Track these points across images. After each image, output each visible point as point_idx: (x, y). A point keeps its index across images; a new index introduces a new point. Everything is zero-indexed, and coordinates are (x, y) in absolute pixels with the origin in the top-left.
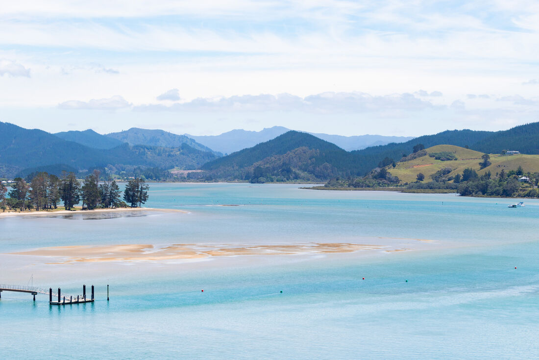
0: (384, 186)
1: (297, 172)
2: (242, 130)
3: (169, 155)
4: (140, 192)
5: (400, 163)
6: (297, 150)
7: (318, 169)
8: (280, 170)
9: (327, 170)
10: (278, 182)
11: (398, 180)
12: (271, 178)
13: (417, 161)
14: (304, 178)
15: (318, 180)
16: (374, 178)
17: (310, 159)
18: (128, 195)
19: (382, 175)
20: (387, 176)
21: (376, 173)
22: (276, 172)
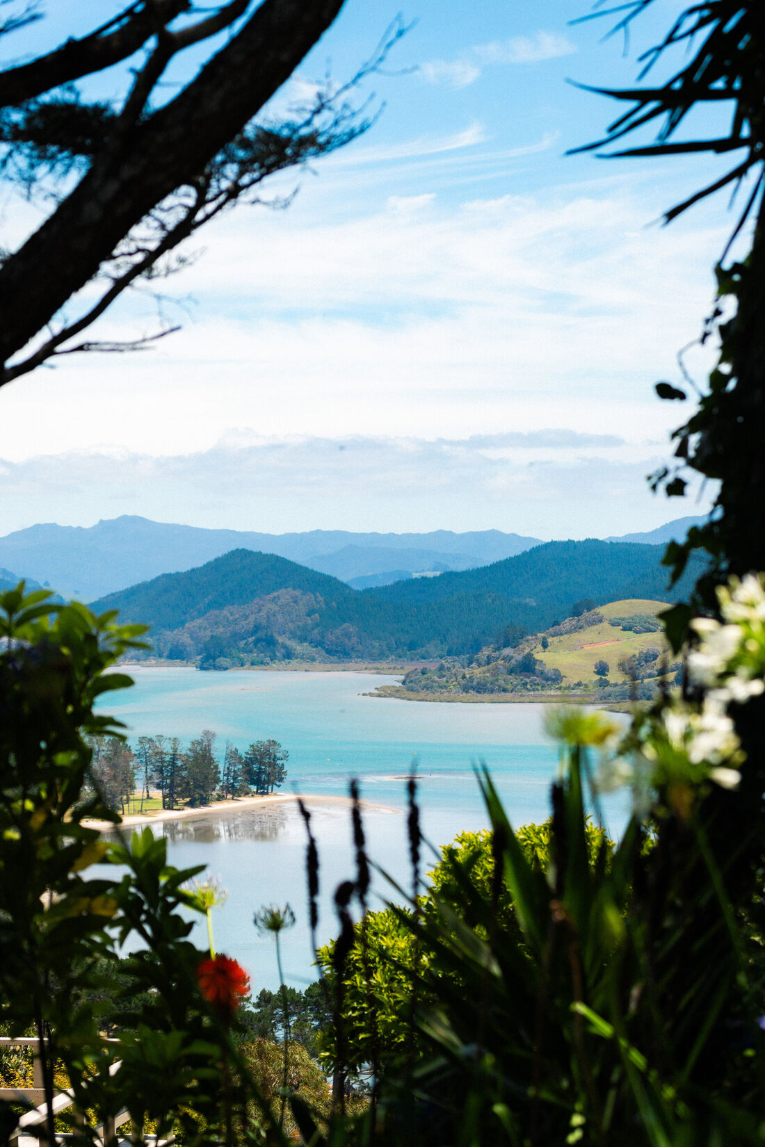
0: (534, 690)
1: (288, 643)
2: (54, 526)
4: (273, 764)
5: (555, 638)
6: (278, 597)
7: (330, 637)
8: (251, 640)
9: (349, 639)
10: (255, 667)
11: (560, 676)
12: (241, 660)
13: (588, 635)
14: (302, 657)
15: (334, 658)
16: (511, 672)
17: (308, 615)
18: (249, 772)
19: (527, 667)
20: (537, 667)
21: (513, 661)
22: (242, 644)
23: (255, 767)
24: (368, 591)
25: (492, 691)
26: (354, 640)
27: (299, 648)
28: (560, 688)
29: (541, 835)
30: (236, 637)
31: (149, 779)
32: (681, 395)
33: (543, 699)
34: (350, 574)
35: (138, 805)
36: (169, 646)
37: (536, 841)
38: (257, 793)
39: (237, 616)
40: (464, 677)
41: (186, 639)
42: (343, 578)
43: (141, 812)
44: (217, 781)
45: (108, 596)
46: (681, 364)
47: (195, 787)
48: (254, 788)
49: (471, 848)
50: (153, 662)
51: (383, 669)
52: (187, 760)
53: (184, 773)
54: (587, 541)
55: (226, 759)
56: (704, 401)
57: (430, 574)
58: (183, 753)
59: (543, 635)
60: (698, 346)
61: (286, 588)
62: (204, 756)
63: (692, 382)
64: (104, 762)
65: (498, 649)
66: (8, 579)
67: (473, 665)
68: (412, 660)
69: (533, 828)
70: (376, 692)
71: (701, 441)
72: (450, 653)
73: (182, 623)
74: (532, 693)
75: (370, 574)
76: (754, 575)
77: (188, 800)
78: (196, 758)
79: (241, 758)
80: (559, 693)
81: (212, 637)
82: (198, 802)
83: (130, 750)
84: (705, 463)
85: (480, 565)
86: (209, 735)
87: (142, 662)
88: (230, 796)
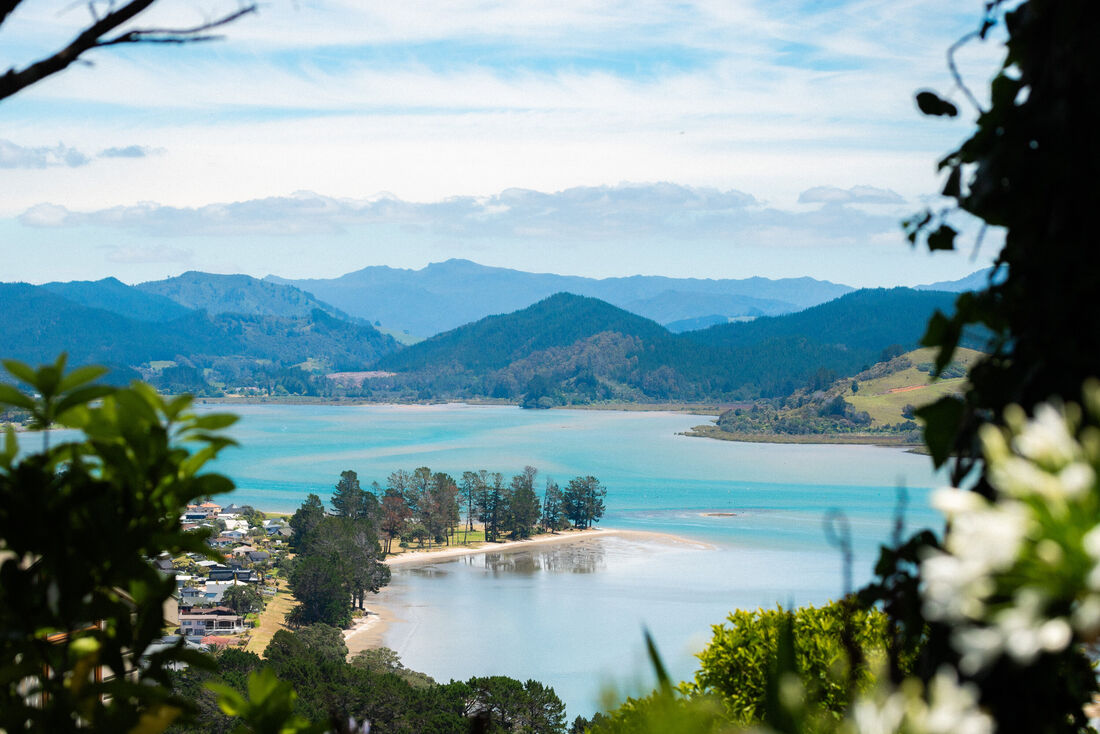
1: (609, 383)
2: (386, 268)
3: (290, 334)
4: (591, 500)
5: (864, 383)
6: (599, 339)
7: (648, 378)
8: (572, 380)
9: (666, 381)
10: (577, 406)
11: (868, 418)
12: (561, 398)
13: (896, 379)
14: (622, 397)
15: (651, 399)
16: (822, 414)
17: (628, 357)
18: (568, 507)
19: (838, 409)
20: (847, 410)
21: (824, 404)
22: (564, 384)
23: (574, 502)
24: (685, 334)
25: (803, 433)
26: (671, 381)
27: (618, 388)
28: (869, 430)
29: (821, 620)
30: (559, 377)
31: (472, 512)
32: (950, 110)
33: (852, 440)
34: (667, 318)
35: (461, 537)
36: (494, 384)
37: (814, 625)
38: (576, 527)
39: (559, 357)
40: (776, 419)
41: (510, 378)
42: (662, 322)
43: (464, 544)
44: (538, 515)
45: (436, 336)
46: (952, 66)
47: (517, 521)
48: (573, 522)
49: (743, 632)
50: (478, 400)
51: (699, 410)
52: (510, 495)
53: (507, 507)
54: (897, 288)
55: (547, 494)
56: (984, 119)
57: (745, 319)
58: (506, 487)
59: (853, 379)
60: (976, 41)
61: (606, 330)
62: (525, 491)
63: (967, 92)
64: (430, 495)
65: (810, 392)
66: (341, 318)
67: (786, 407)
68: (727, 401)
69: (812, 611)
70: (692, 431)
71: (978, 173)
72: (763, 395)
73: (507, 363)
74: (841, 435)
75: (688, 317)
76: (1057, 408)
77: (510, 532)
78: (517, 493)
79: (561, 493)
80: (868, 434)
81: (535, 376)
82: (519, 535)
83: (454, 484)
84: (983, 204)
85: (793, 310)
86: (531, 472)
87: (467, 400)
88: (549, 530)
